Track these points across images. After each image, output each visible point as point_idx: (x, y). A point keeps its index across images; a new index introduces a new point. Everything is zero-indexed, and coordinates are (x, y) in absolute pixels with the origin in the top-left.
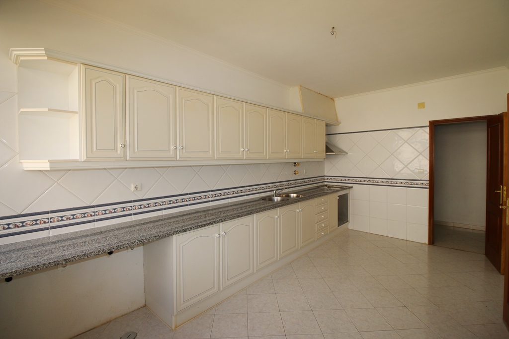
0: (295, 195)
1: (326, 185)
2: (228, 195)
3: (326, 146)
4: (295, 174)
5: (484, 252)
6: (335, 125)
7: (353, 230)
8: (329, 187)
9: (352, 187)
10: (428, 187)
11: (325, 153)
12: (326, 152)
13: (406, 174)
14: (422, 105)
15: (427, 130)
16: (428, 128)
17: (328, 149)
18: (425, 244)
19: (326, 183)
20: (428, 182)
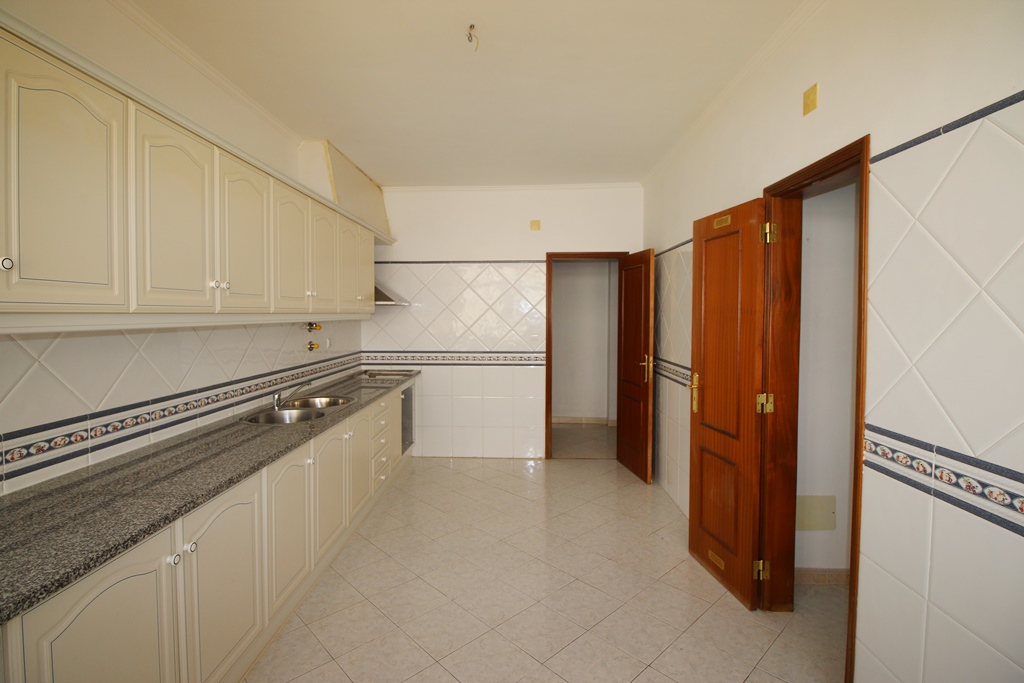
0: (324, 400)
1: (366, 372)
2: (147, 421)
3: (376, 288)
4: (311, 349)
5: (613, 453)
6: (385, 244)
7: (422, 457)
8: (372, 375)
9: (420, 372)
10: (544, 362)
11: (373, 303)
12: (376, 300)
13: (512, 342)
14: (536, 225)
15: (544, 267)
16: (545, 264)
17: (380, 295)
18: (540, 459)
19: (364, 368)
20: (544, 355)
